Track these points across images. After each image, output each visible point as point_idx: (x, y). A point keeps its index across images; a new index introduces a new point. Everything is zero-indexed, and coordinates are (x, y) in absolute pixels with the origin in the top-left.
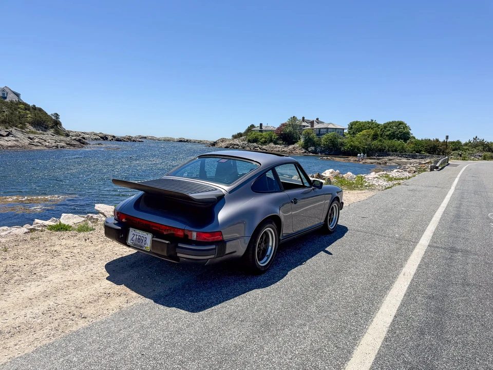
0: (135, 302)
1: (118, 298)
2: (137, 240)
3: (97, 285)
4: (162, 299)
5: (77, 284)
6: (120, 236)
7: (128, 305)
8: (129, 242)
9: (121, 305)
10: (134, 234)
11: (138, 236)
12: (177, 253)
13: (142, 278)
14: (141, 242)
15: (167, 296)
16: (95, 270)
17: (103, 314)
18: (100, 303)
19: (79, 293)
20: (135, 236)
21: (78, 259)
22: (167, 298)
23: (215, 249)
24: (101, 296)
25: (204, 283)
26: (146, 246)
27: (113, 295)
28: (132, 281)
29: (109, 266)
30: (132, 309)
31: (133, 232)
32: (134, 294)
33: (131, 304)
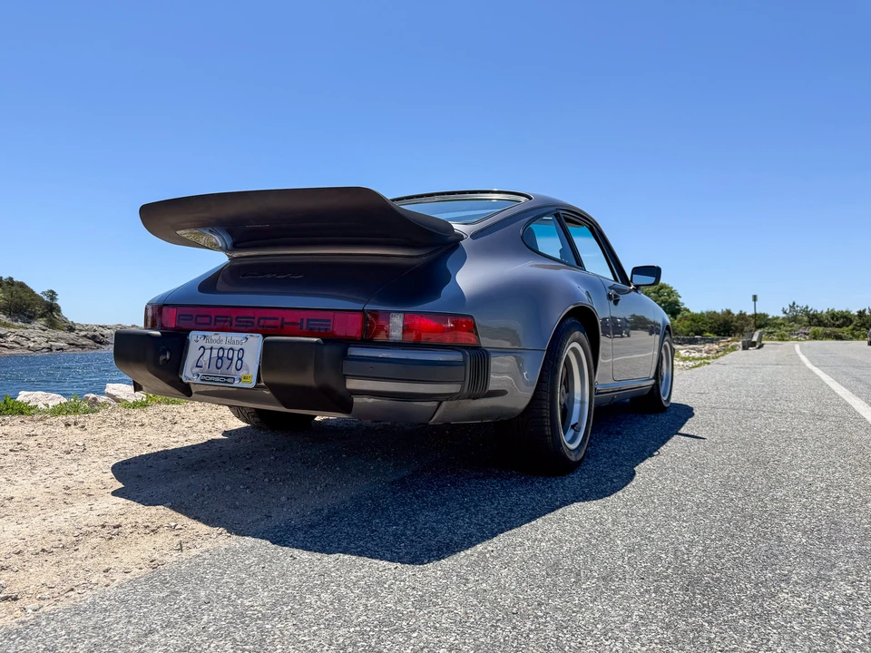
0: (207, 545)
1: (147, 537)
2: (213, 361)
3: (80, 507)
4: (300, 535)
5: (12, 506)
6: (162, 358)
7: (184, 555)
8: (189, 374)
9: (156, 556)
10: (203, 347)
11: (215, 352)
12: (344, 377)
13: (228, 488)
14: (225, 366)
15: (311, 526)
16: (81, 476)
17: (88, 585)
18: (80, 555)
19: (14, 527)
20: (208, 352)
21: (33, 455)
22: (315, 532)
23: (463, 363)
24: (87, 534)
25: (417, 497)
26: (243, 373)
27: (129, 531)
28: (197, 497)
29: (126, 467)
30: (198, 565)
31: (202, 342)
32: (202, 528)
33: (194, 552)
